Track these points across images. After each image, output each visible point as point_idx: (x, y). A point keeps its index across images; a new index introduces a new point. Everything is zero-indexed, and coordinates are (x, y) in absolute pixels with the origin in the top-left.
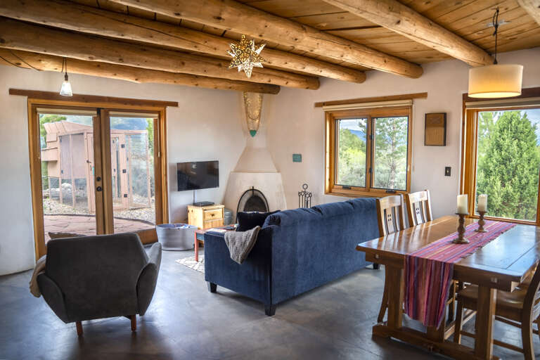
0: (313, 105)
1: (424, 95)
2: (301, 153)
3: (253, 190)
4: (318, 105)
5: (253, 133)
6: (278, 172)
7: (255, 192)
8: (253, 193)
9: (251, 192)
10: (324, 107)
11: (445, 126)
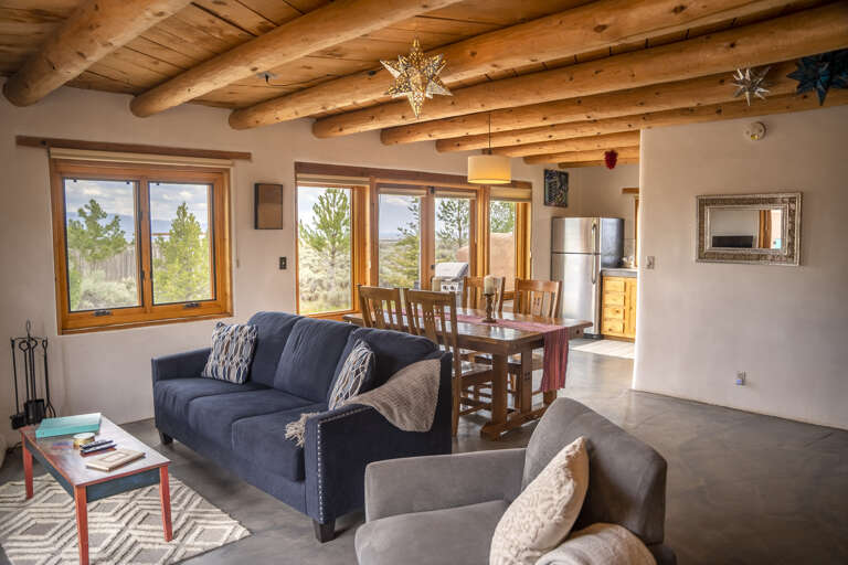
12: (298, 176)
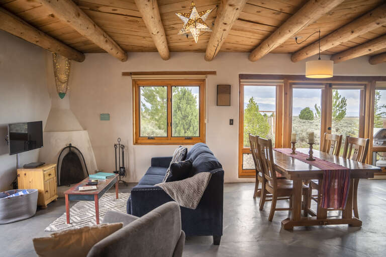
0: (121, 73)
1: (214, 73)
2: (109, 113)
3: (70, 146)
4: (125, 74)
5: (62, 95)
6: (85, 129)
7: (72, 148)
8: (70, 150)
9: (68, 149)
10: (133, 76)
11: (230, 94)
12: (241, 80)
